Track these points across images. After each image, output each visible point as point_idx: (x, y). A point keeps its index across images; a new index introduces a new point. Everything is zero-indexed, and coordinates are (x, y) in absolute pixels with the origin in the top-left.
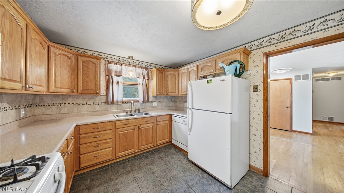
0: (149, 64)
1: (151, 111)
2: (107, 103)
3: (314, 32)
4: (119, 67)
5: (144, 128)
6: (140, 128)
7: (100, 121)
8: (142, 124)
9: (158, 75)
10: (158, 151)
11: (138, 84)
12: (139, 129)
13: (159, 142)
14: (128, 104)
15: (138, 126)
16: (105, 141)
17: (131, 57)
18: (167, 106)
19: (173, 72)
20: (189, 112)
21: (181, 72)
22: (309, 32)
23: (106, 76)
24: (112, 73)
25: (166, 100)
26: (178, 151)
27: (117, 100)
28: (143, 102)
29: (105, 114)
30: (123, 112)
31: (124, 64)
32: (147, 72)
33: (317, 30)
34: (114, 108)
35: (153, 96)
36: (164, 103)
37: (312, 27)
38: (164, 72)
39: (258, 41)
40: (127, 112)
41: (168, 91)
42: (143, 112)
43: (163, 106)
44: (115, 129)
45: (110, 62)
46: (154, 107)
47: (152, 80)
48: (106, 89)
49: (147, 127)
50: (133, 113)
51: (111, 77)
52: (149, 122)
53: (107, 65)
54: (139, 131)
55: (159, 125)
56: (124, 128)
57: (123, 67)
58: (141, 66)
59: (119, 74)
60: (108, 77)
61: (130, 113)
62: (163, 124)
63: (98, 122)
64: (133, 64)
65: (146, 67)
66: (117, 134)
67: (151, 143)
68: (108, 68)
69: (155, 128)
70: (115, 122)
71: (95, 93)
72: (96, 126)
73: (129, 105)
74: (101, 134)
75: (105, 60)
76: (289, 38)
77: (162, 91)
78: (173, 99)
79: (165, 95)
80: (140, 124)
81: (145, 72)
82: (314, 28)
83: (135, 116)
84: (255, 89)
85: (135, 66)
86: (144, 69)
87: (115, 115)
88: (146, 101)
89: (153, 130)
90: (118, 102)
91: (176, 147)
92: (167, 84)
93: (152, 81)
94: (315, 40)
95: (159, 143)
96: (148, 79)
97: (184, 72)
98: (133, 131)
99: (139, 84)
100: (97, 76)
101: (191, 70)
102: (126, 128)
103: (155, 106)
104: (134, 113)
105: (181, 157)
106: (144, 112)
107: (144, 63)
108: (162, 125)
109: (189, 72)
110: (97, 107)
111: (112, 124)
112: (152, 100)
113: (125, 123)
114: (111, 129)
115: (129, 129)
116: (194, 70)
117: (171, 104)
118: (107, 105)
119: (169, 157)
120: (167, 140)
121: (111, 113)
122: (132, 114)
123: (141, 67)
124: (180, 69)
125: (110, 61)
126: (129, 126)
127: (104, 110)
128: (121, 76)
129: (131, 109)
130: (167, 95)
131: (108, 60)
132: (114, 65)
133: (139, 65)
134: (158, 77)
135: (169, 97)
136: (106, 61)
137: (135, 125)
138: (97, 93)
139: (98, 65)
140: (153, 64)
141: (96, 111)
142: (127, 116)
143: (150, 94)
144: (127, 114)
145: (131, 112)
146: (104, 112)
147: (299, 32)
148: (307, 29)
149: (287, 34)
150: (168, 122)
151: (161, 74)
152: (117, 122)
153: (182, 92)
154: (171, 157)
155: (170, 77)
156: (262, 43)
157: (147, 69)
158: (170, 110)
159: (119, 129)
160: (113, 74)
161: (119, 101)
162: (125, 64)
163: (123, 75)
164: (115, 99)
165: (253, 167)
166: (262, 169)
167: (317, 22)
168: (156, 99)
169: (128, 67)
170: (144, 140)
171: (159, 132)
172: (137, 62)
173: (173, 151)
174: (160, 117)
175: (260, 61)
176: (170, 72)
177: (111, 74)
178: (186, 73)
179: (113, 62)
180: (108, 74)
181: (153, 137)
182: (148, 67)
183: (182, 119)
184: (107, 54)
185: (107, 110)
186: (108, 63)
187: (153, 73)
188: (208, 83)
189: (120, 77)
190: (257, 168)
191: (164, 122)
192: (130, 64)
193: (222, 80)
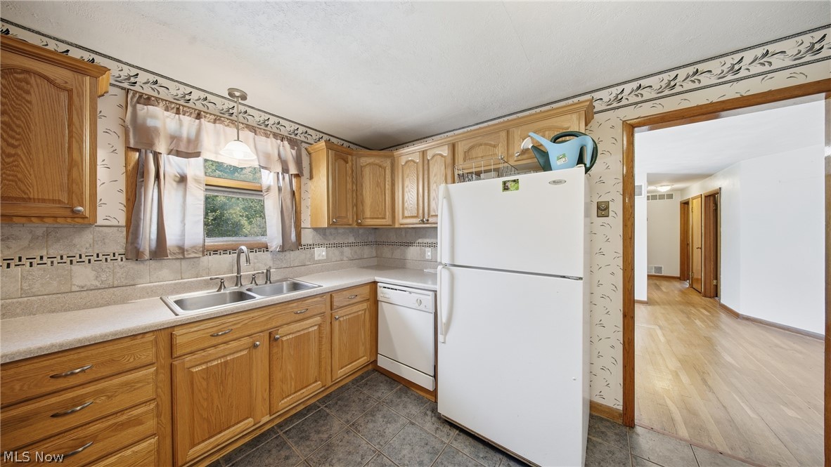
0: (302, 129)
1: (307, 274)
2: (133, 253)
3: (741, 79)
4: (187, 125)
5: (291, 336)
6: (276, 340)
7: (87, 339)
8: (285, 322)
9: (334, 165)
10: (339, 402)
11: (264, 189)
12: (274, 344)
13: (341, 373)
14: (227, 256)
15: (270, 334)
16: (124, 418)
17: (237, 94)
18: (356, 257)
19: (377, 161)
20: (443, 275)
21: (403, 161)
22: (730, 77)
23: (128, 148)
24: (156, 142)
25: (352, 240)
26: (400, 389)
27: (180, 243)
28: (283, 249)
29: (124, 300)
30: (207, 285)
31: (211, 114)
32: (294, 152)
33: (747, 73)
34: (165, 273)
35: (316, 229)
36: (347, 251)
37: (737, 67)
38: (350, 157)
39: (610, 90)
40: (222, 285)
41: (363, 211)
42: (282, 281)
43: (345, 259)
44: (171, 361)
45: (148, 100)
46: (319, 262)
47: (311, 178)
48: (128, 200)
49: (302, 333)
50: (246, 284)
51: (151, 156)
52: (308, 314)
53: (134, 107)
54: (275, 350)
55: (341, 319)
56: (212, 351)
57: (207, 125)
58: (275, 130)
59: (187, 148)
60: (138, 154)
61: (236, 289)
62: (352, 315)
63: (80, 341)
64: (245, 122)
65: (293, 136)
66: (180, 376)
67: (316, 381)
68: (140, 121)
69: (327, 329)
70: (170, 330)
71: (68, 213)
72: (70, 361)
73: (229, 258)
74: (97, 393)
75: (123, 88)
76: (685, 89)
77: (343, 215)
78: (371, 238)
79: (355, 225)
80: (278, 324)
81: (288, 152)
82: (740, 69)
83: (259, 299)
84: (603, 210)
85: (253, 129)
86: (286, 143)
87: (171, 299)
88: (291, 244)
89: (320, 339)
90: (182, 249)
91: (394, 380)
92: (358, 193)
93: (310, 183)
94: (743, 97)
95: (339, 376)
96: (297, 176)
97: (412, 160)
98: (249, 352)
99: (268, 189)
100: (75, 145)
101: (433, 156)
102: (222, 347)
103: (320, 258)
104: (249, 286)
105: (414, 409)
106: (285, 280)
107: (282, 122)
108: (350, 316)
109: (426, 162)
110: (83, 275)
111: (156, 342)
112: (311, 242)
113: (216, 328)
114: (154, 363)
115: (234, 350)
116: (441, 155)
117: (367, 251)
118: (132, 266)
119: (379, 416)
120: (363, 360)
121: (150, 293)
122: (244, 290)
123: (275, 136)
124: (396, 153)
125: (149, 98)
126: (235, 336)
127: (116, 283)
128: (197, 155)
129: (239, 271)
130: (359, 224)
131: (137, 88)
132: (166, 113)
133: (269, 128)
134: (334, 171)
135: (361, 231)
136: (128, 91)
137: (259, 330)
138: (75, 214)
139: (81, 95)
140: (316, 130)
141: (74, 288)
142: (222, 301)
143: (306, 222)
144: (222, 291)
145: (237, 285)
146: (117, 294)
147: (708, 75)
148: (726, 71)
149: (680, 79)
150: (365, 305)
151: (342, 162)
152: (177, 332)
153: (404, 217)
154: (384, 417)
155: (367, 171)
156: (620, 97)
157: (293, 143)
158: (364, 267)
159: (188, 358)
160: (161, 147)
161: (186, 248)
162: (213, 117)
163: (206, 154)
164: (172, 239)
165: (598, 407)
166: (621, 408)
167: (749, 56)
168: (325, 239)
169: (227, 128)
170: (291, 375)
171: (339, 340)
172: (260, 117)
173: (384, 392)
174: (344, 293)
175: (615, 142)
176: (367, 160)
177: (150, 144)
178: (417, 163)
179: (163, 100)
180: (136, 143)
181: (320, 362)
182: (298, 137)
183: (412, 294)
184: (133, 66)
185: (132, 283)
186: (138, 102)
187: (313, 158)
188: (506, 188)
189: (192, 160)
190: (609, 408)
191: (355, 308)
192: (234, 117)
193: (554, 182)
